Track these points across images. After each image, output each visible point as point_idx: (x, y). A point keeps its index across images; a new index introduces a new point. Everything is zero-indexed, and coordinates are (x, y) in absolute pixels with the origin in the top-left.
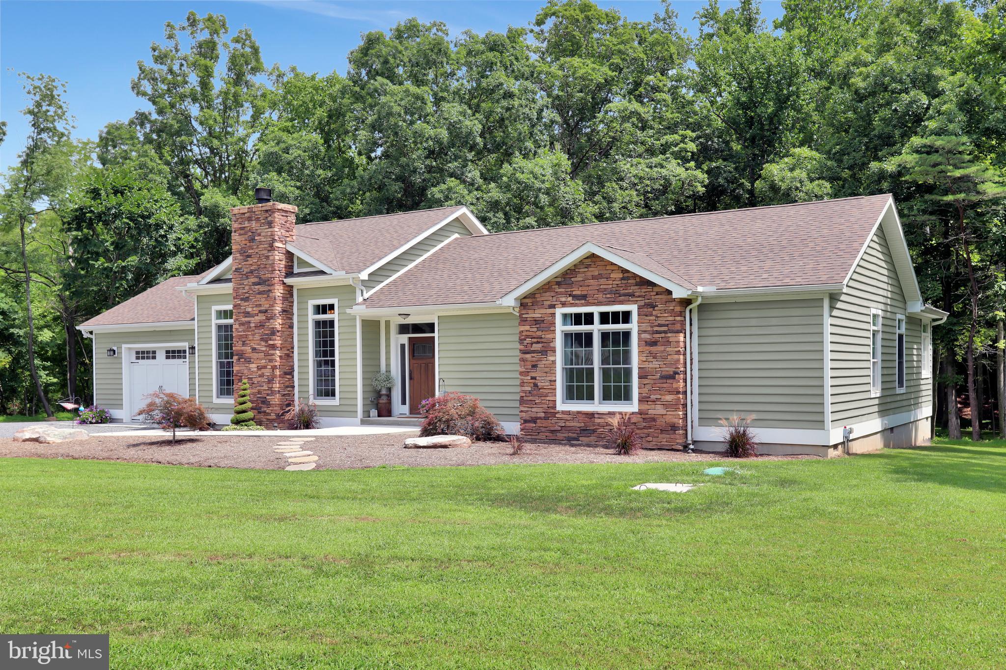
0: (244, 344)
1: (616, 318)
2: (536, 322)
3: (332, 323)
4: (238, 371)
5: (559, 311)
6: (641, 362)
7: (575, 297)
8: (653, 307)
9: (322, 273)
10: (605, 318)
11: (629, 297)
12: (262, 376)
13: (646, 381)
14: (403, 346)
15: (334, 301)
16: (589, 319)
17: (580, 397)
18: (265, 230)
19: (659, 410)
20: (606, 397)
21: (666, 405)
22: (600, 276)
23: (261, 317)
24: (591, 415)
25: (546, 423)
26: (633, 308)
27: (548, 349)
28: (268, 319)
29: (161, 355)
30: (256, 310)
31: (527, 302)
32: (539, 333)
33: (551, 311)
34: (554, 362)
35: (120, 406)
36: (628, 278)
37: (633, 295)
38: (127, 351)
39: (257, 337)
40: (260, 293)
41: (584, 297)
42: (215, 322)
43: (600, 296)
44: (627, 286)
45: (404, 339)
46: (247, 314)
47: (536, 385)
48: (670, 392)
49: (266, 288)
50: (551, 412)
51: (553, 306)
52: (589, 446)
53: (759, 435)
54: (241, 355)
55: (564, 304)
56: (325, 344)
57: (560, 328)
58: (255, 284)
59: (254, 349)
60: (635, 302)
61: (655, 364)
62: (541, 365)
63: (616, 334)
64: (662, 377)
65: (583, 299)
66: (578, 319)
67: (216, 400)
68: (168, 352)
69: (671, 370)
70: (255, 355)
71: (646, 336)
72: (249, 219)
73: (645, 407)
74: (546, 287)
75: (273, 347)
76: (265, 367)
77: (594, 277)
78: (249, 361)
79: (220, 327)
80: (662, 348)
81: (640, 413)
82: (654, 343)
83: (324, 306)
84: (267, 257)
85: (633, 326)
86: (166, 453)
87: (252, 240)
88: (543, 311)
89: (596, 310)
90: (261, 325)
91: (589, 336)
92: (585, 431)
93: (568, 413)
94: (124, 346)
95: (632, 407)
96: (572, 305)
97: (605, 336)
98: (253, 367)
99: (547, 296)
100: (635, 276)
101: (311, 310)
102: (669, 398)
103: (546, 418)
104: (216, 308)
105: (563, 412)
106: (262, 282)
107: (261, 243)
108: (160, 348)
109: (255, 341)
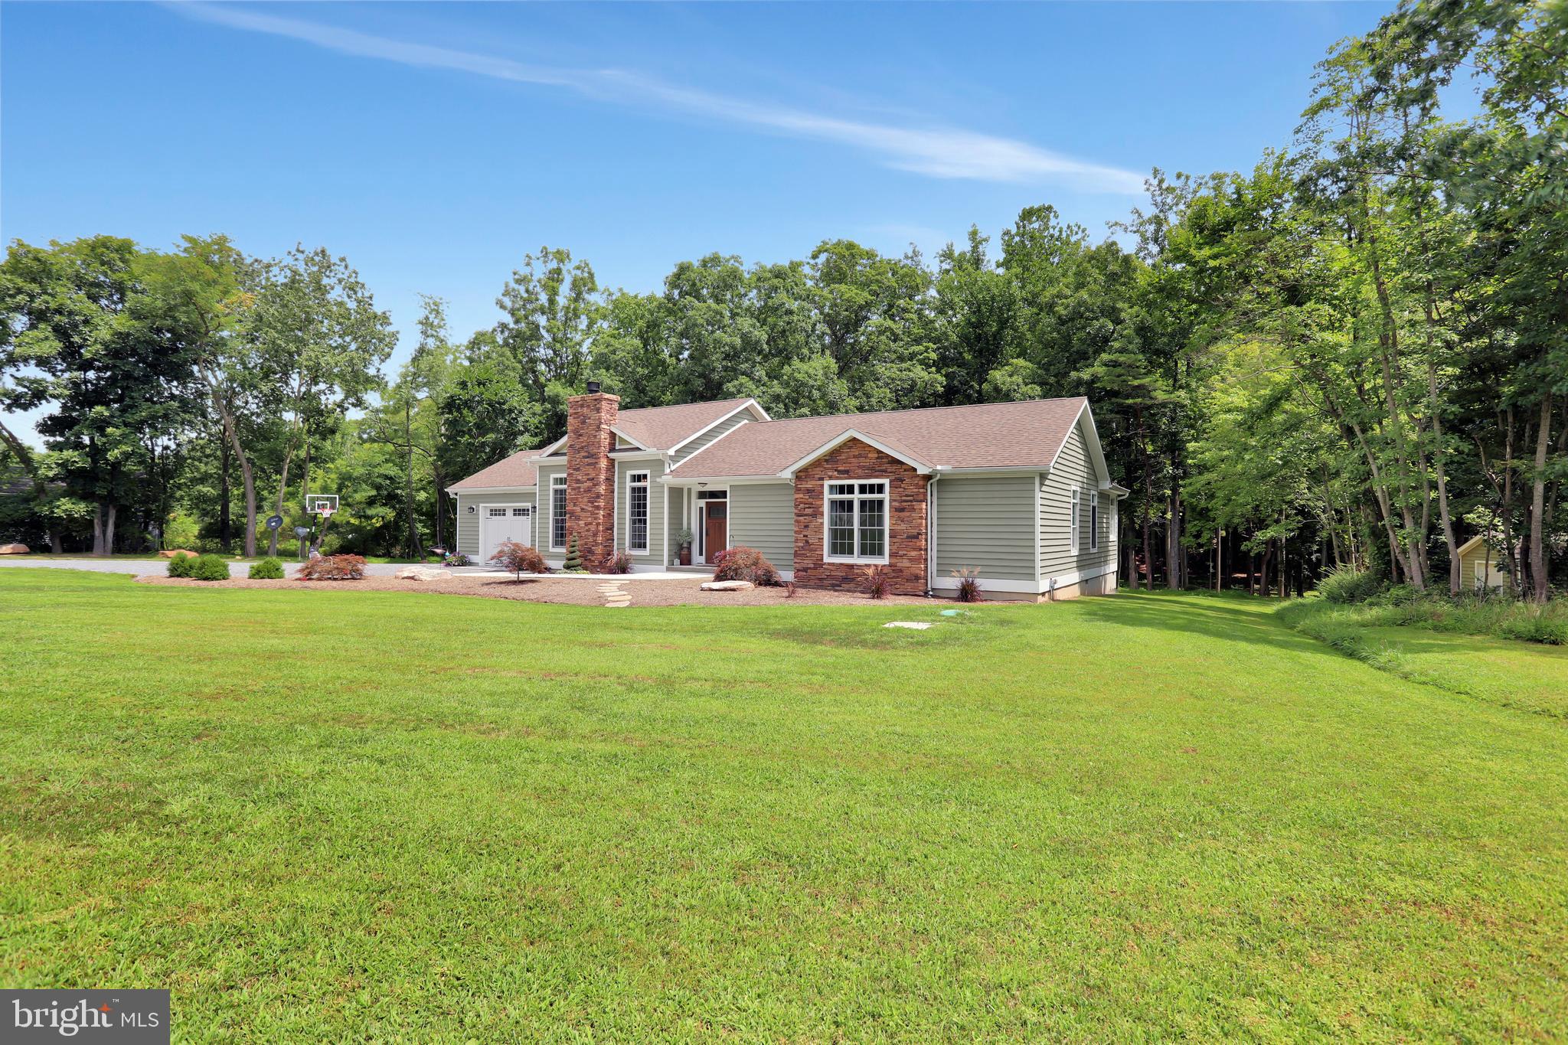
0: (575, 505)
1: (872, 489)
2: (808, 491)
3: (645, 489)
4: (570, 526)
5: (827, 483)
6: (892, 524)
7: (839, 472)
8: (902, 481)
9: (638, 449)
10: (863, 489)
11: (882, 473)
12: (588, 531)
13: (895, 540)
14: (701, 509)
15: (647, 472)
16: (850, 489)
17: (842, 552)
18: (594, 415)
19: (905, 563)
20: (863, 552)
21: (911, 560)
22: (859, 456)
23: (589, 484)
24: (851, 567)
25: (814, 572)
26: (886, 482)
27: (817, 513)
28: (595, 485)
29: (510, 513)
30: (585, 478)
31: (802, 475)
32: (811, 500)
33: (820, 482)
34: (822, 524)
35: (477, 553)
36: (882, 458)
37: (886, 471)
38: (483, 509)
39: (586, 500)
40: (589, 464)
41: (847, 472)
42: (552, 487)
43: (860, 471)
44: (881, 464)
45: (702, 503)
46: (578, 481)
47: (807, 542)
48: (914, 549)
49: (593, 461)
50: (819, 563)
51: (822, 479)
52: (848, 591)
53: (984, 584)
54: (572, 513)
55: (831, 478)
56: (639, 506)
57: (827, 496)
58: (584, 457)
59: (582, 509)
60: (887, 477)
61: (903, 526)
62: (812, 525)
63: (872, 502)
64: (908, 537)
65: (847, 473)
66: (842, 489)
67: (551, 550)
68: (515, 510)
69: (915, 532)
70: (583, 514)
71: (896, 504)
72: (582, 406)
73: (894, 561)
74: (817, 463)
75: (598, 508)
76: (591, 524)
77: (855, 457)
78: (578, 519)
79: (556, 491)
80: (908, 514)
81: (890, 565)
82: (902, 510)
83: (639, 476)
84: (595, 436)
85: (886, 496)
86: (512, 591)
87: (584, 422)
88: (814, 482)
89: (856, 483)
90: (588, 490)
91: (850, 503)
92: (846, 579)
93: (832, 564)
94: (481, 505)
95: (884, 560)
96: (837, 478)
97: (863, 503)
98: (582, 523)
99: (818, 471)
100: (888, 456)
101: (628, 479)
102: (913, 553)
103: (815, 568)
104: (553, 476)
105: (829, 564)
106: (590, 456)
107: (590, 425)
108: (509, 506)
109: (584, 502)
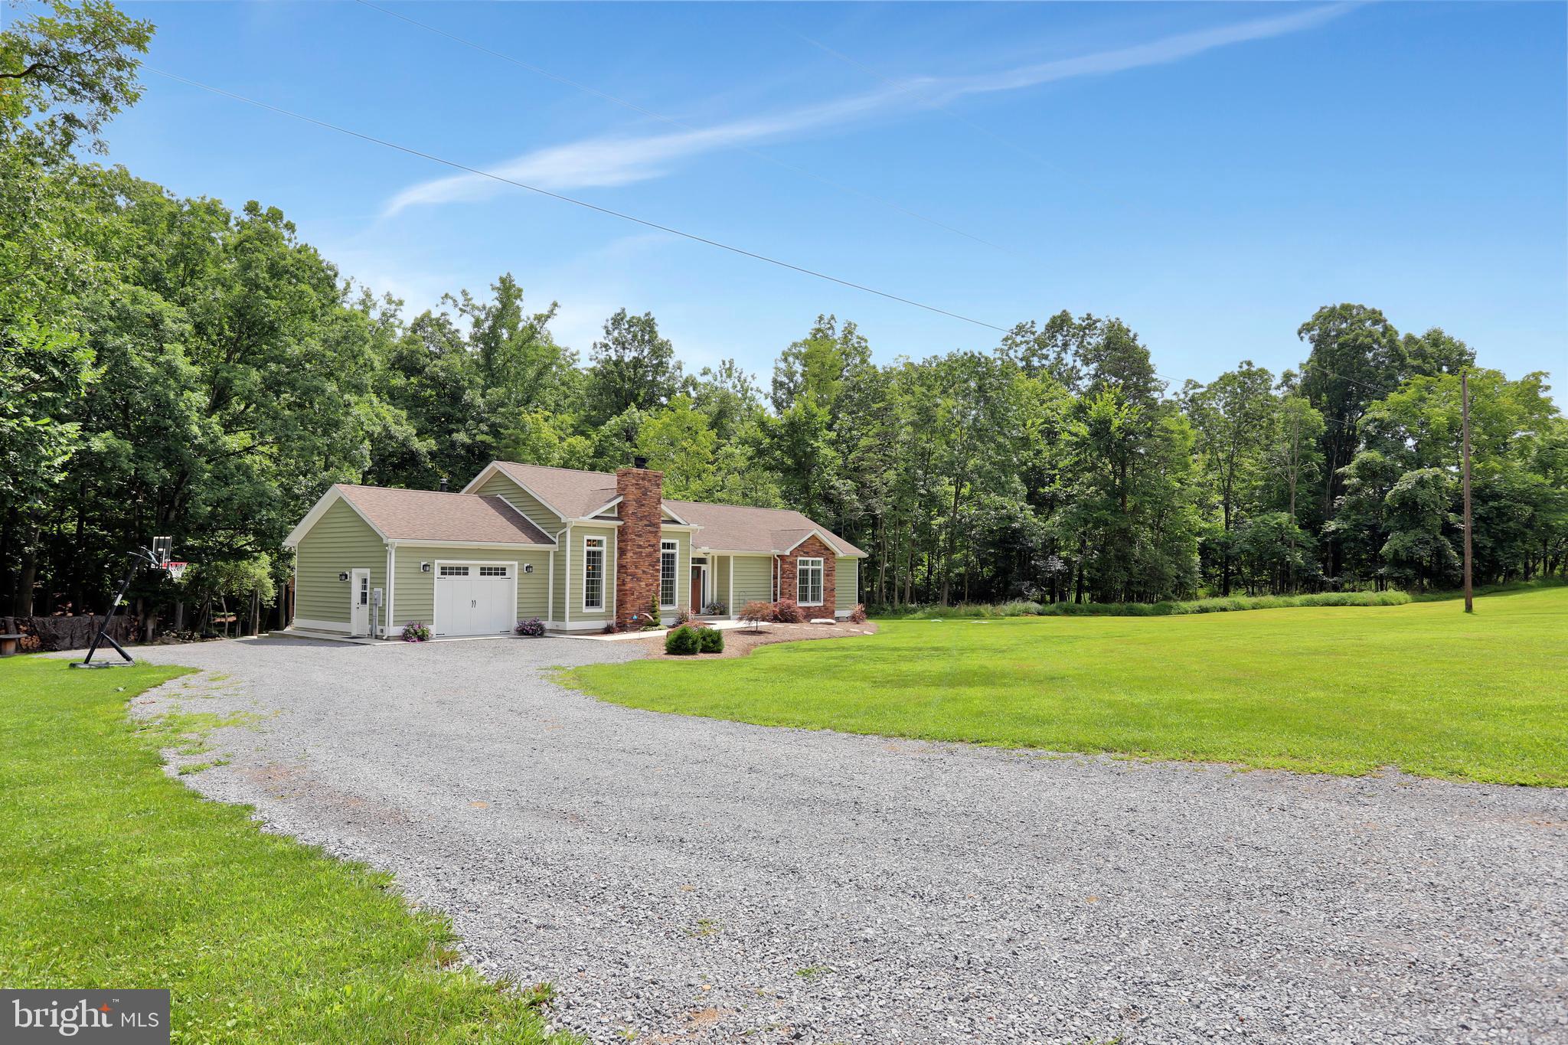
0: (636, 567)
1: (816, 563)
2: (790, 563)
3: (673, 556)
4: (631, 588)
5: (800, 558)
6: (824, 583)
7: (804, 553)
8: (829, 560)
9: (679, 523)
10: (812, 563)
11: (822, 555)
12: (649, 591)
13: (826, 592)
15: (676, 541)
16: (807, 563)
17: (803, 600)
18: (654, 489)
19: (829, 605)
20: (812, 599)
21: (831, 603)
22: (812, 544)
23: (650, 549)
24: (809, 608)
26: (822, 560)
27: (794, 577)
28: (655, 551)
29: (474, 572)
30: (647, 544)
32: (792, 569)
33: (796, 558)
34: (796, 583)
35: (430, 622)
36: (822, 546)
38: (437, 567)
39: (647, 563)
40: (651, 532)
41: (808, 553)
42: (586, 549)
43: (813, 553)
44: (821, 549)
46: (640, 546)
47: (790, 594)
48: (832, 597)
49: (654, 530)
51: (797, 556)
54: (633, 575)
55: (801, 556)
56: (667, 569)
57: (799, 567)
58: (646, 525)
61: (828, 585)
62: (792, 584)
63: (816, 571)
64: (830, 590)
66: (803, 563)
67: (585, 610)
68: (482, 569)
72: (643, 479)
75: (658, 571)
78: (639, 580)
79: (589, 553)
83: (668, 544)
85: (822, 567)
87: (645, 494)
89: (810, 559)
90: (649, 555)
91: (807, 571)
93: (801, 607)
94: (437, 561)
95: (821, 604)
98: (643, 584)
99: (795, 551)
102: (832, 599)
104: (587, 537)
106: (652, 525)
107: (651, 497)
108: (475, 565)
109: (645, 565)
